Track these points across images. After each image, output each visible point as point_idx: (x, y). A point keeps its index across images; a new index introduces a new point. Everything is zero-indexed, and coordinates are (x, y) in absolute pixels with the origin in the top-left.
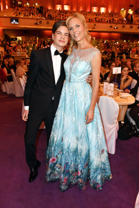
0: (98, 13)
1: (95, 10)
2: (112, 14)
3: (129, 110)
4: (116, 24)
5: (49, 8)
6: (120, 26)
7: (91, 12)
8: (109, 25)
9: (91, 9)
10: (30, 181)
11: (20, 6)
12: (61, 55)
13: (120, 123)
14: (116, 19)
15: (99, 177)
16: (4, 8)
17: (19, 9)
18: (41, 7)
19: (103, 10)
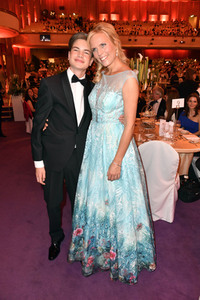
0: (158, 23)
1: (153, 18)
2: (177, 23)
3: (195, 159)
4: (183, 36)
5: (91, 19)
6: (188, 39)
7: (147, 21)
8: (173, 38)
9: (148, 18)
10: (50, 259)
11: (54, 18)
12: (82, 82)
13: (182, 177)
14: (183, 30)
15: (133, 264)
16: (32, 21)
17: (51, 21)
18: (81, 18)
19: (164, 18)
